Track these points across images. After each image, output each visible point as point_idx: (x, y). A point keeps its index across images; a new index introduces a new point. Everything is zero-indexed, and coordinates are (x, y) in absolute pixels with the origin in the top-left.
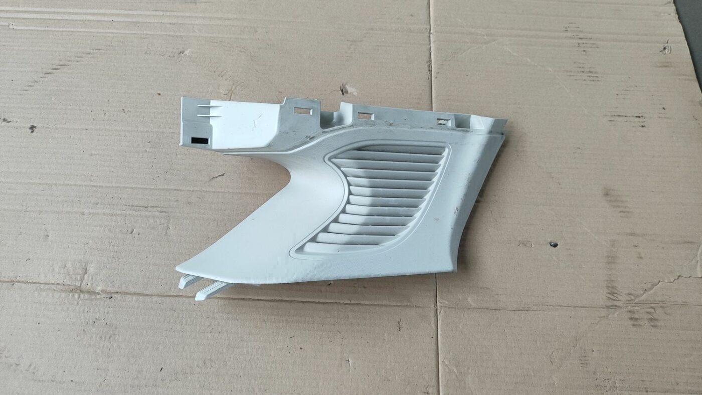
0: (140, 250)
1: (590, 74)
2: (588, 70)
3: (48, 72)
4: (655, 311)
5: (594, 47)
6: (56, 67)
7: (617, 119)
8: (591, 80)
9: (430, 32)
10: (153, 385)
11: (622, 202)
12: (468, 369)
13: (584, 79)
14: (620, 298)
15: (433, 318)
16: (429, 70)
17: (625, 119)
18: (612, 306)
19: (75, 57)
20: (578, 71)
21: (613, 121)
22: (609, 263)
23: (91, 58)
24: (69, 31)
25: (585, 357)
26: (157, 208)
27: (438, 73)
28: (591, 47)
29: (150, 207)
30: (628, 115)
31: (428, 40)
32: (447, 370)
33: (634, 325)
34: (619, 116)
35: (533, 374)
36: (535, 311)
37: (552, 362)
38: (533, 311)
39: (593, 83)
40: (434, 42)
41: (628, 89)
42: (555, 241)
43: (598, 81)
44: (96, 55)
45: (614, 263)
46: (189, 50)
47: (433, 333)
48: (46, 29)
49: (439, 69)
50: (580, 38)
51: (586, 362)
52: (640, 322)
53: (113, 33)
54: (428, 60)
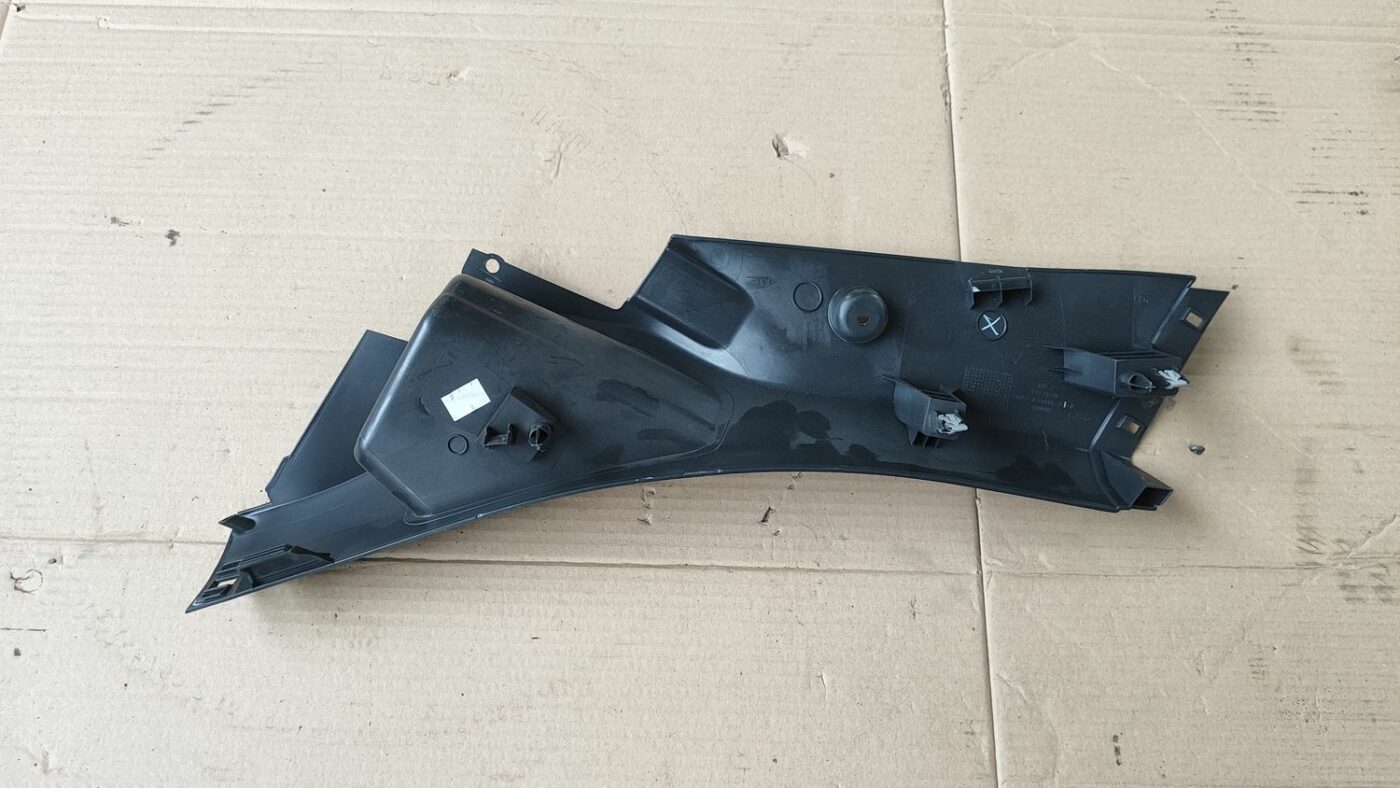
1: (1260, 108)
2: (1257, 100)
3: (189, 119)
4: (1387, 571)
5: (1267, 52)
6: (205, 110)
7: (1314, 197)
8: (1262, 120)
9: (944, 24)
11: (1325, 363)
12: (1046, 686)
13: (1250, 117)
14: (1322, 548)
15: (976, 594)
16: (946, 104)
17: (1330, 198)
18: (1308, 564)
19: (241, 87)
20: (1236, 102)
21: (1307, 202)
22: (1300, 482)
23: (273, 88)
24: (222, 33)
25: (1260, 659)
27: (964, 109)
28: (1262, 52)
30: (1335, 190)
31: (940, 40)
32: (1006, 690)
33: (1348, 599)
34: (1318, 192)
39: (1266, 125)
40: (953, 44)
41: (1333, 137)
43: (1277, 121)
44: (282, 83)
45: (1310, 482)
46: (468, 68)
47: (976, 621)
48: (174, 28)
49: (965, 100)
50: (1241, 34)
51: (1262, 669)
52: (1360, 593)
53: (312, 35)
54: (942, 82)
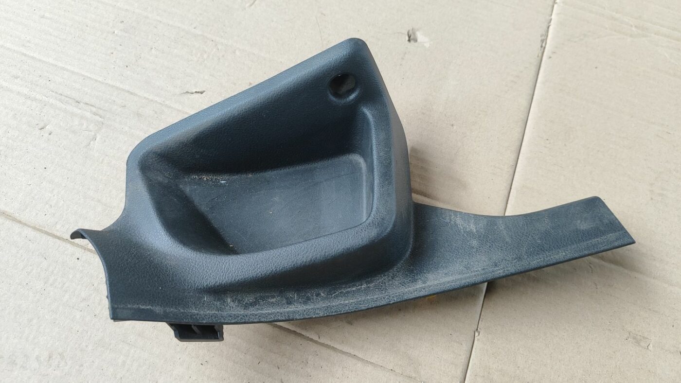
16: (542, 47)
26: (92, 108)
27: (554, 53)
29: (83, 103)
31: (550, 9)
40: (558, 14)
49: (556, 48)
54: (544, 33)
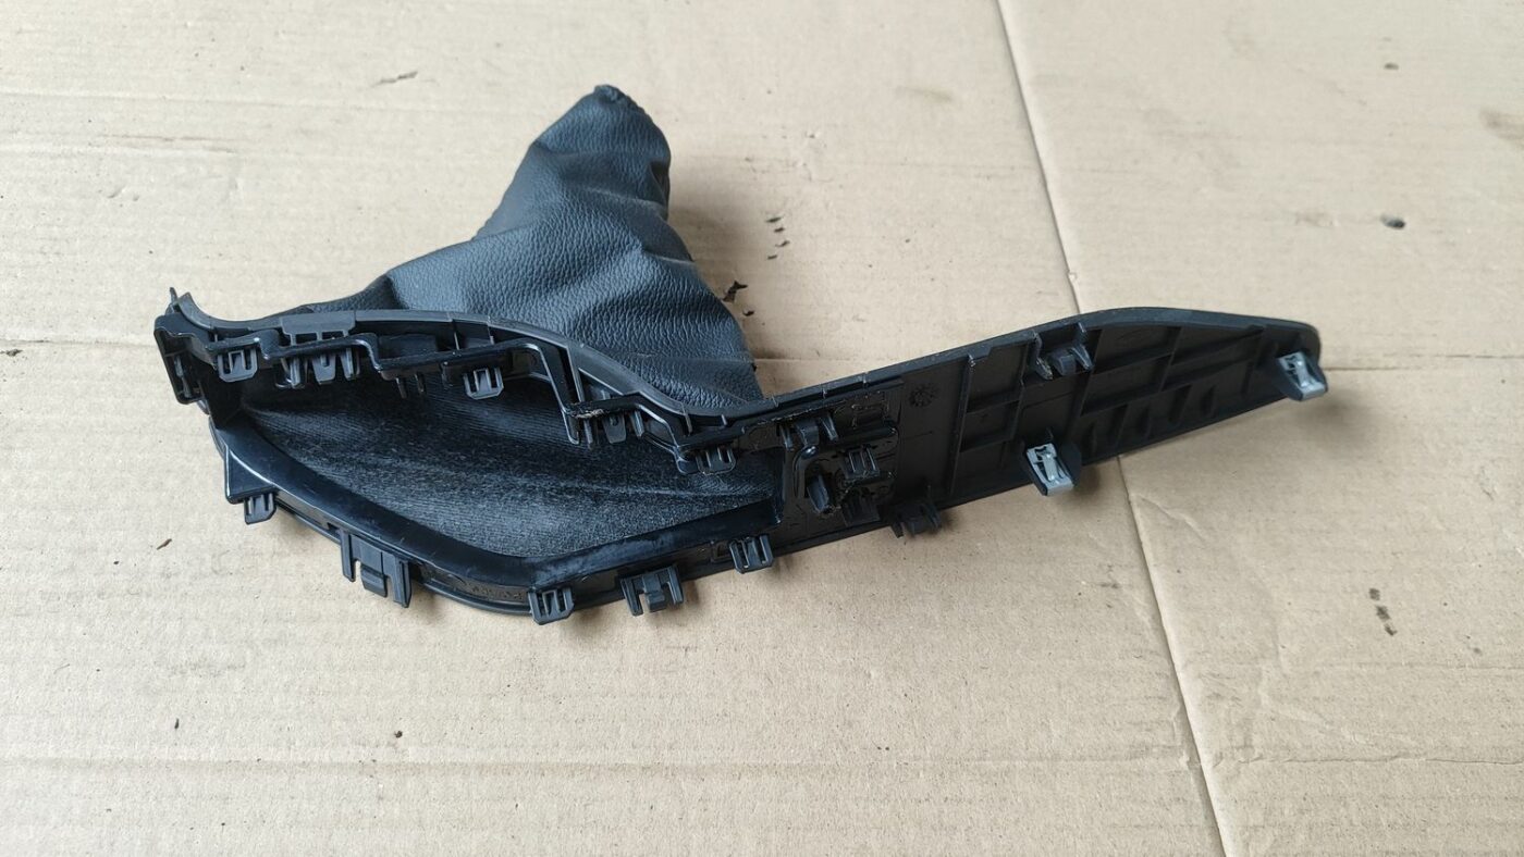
0: (135, 235)
10: (128, 591)
35: (1439, 527)
36: (1394, 368)
37: (1488, 494)
38: (1387, 368)
42: (1395, 215)
